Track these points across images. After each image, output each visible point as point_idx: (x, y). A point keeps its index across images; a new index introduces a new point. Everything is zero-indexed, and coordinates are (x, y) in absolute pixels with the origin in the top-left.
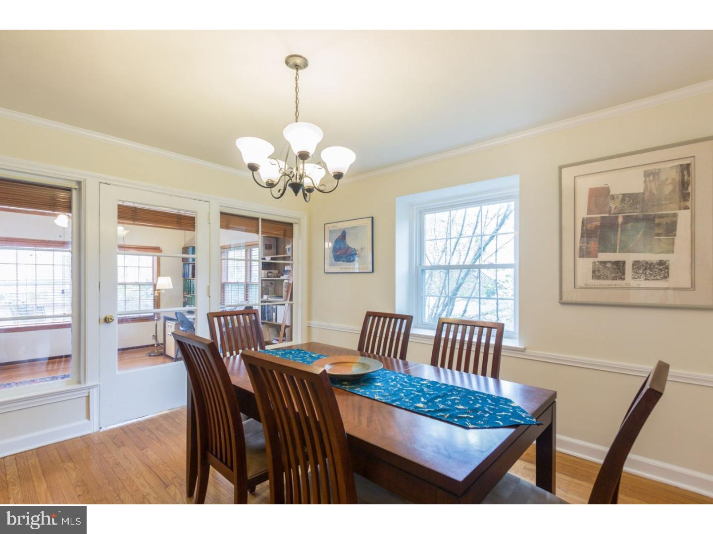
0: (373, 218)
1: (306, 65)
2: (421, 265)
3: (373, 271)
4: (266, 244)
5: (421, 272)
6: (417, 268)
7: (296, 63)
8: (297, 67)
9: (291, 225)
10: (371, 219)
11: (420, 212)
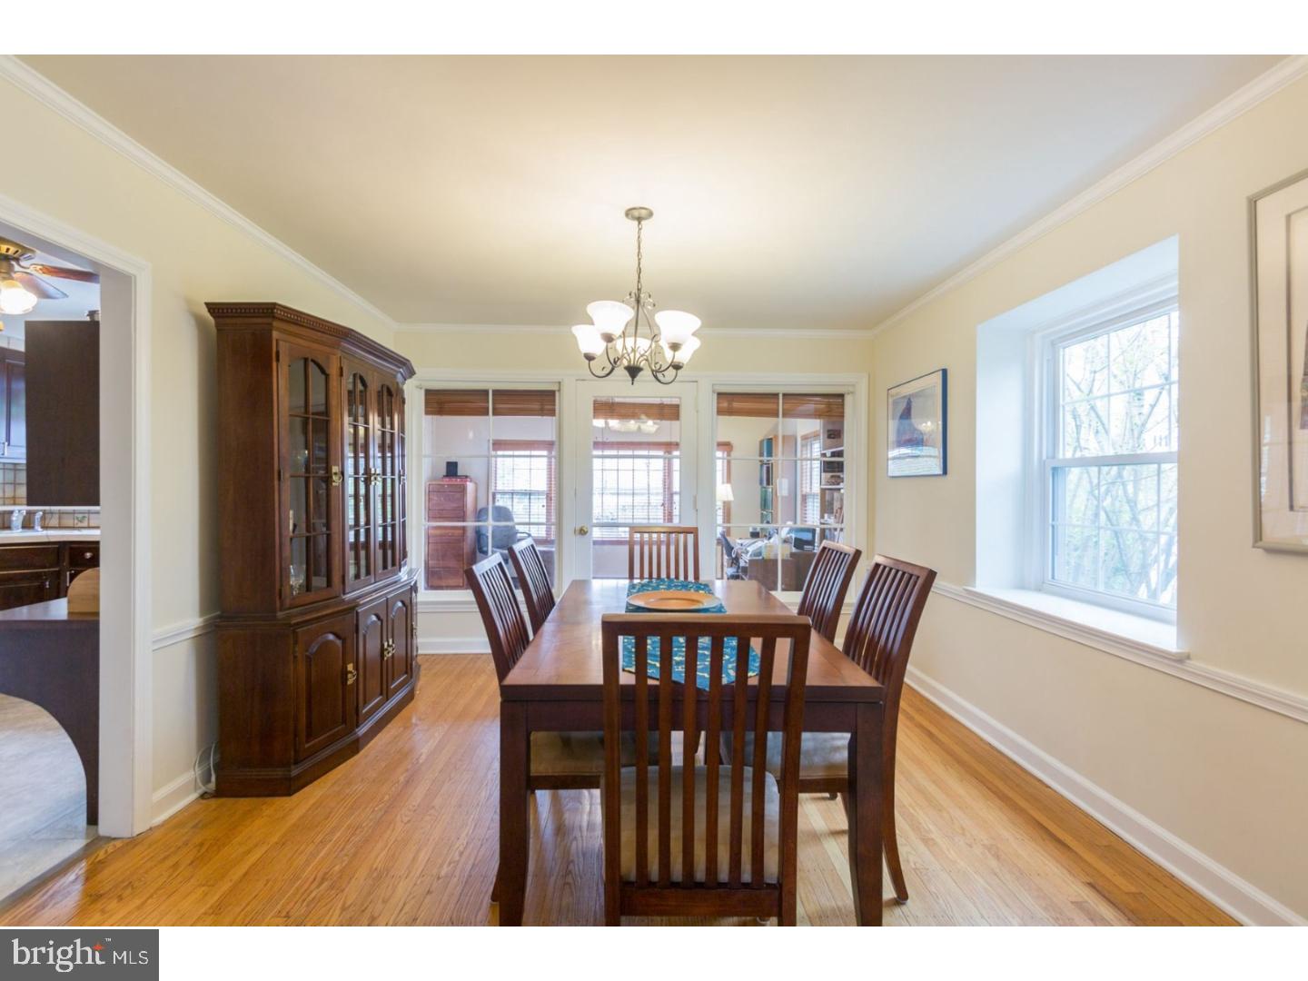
0: (945, 372)
1: (651, 214)
2: (1054, 457)
3: (945, 472)
4: (828, 431)
5: (1051, 472)
6: (1042, 464)
7: (638, 215)
8: (639, 219)
9: (841, 396)
10: (941, 373)
11: (1053, 344)
